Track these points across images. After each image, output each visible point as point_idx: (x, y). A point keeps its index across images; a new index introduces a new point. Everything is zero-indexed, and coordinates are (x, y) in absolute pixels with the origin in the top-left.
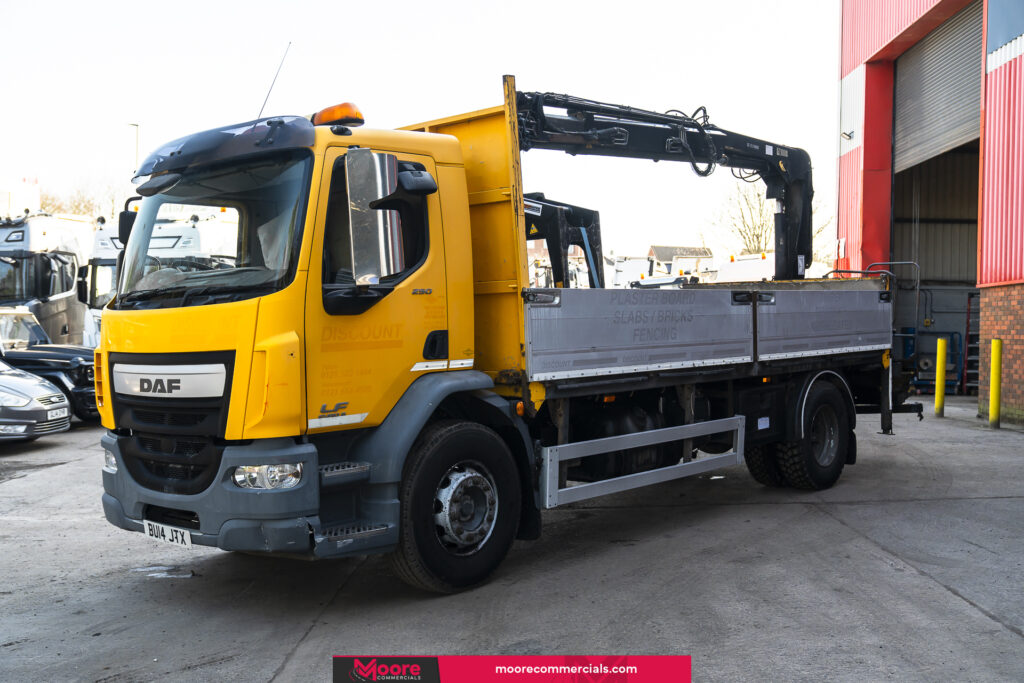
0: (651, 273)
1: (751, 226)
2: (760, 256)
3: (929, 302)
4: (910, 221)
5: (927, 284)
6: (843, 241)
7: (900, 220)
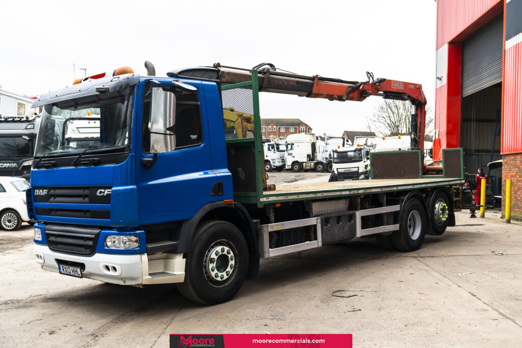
0: (343, 146)
1: (394, 122)
2: (398, 137)
3: (480, 161)
4: (470, 120)
5: (479, 152)
6: (438, 130)
7: (466, 120)
